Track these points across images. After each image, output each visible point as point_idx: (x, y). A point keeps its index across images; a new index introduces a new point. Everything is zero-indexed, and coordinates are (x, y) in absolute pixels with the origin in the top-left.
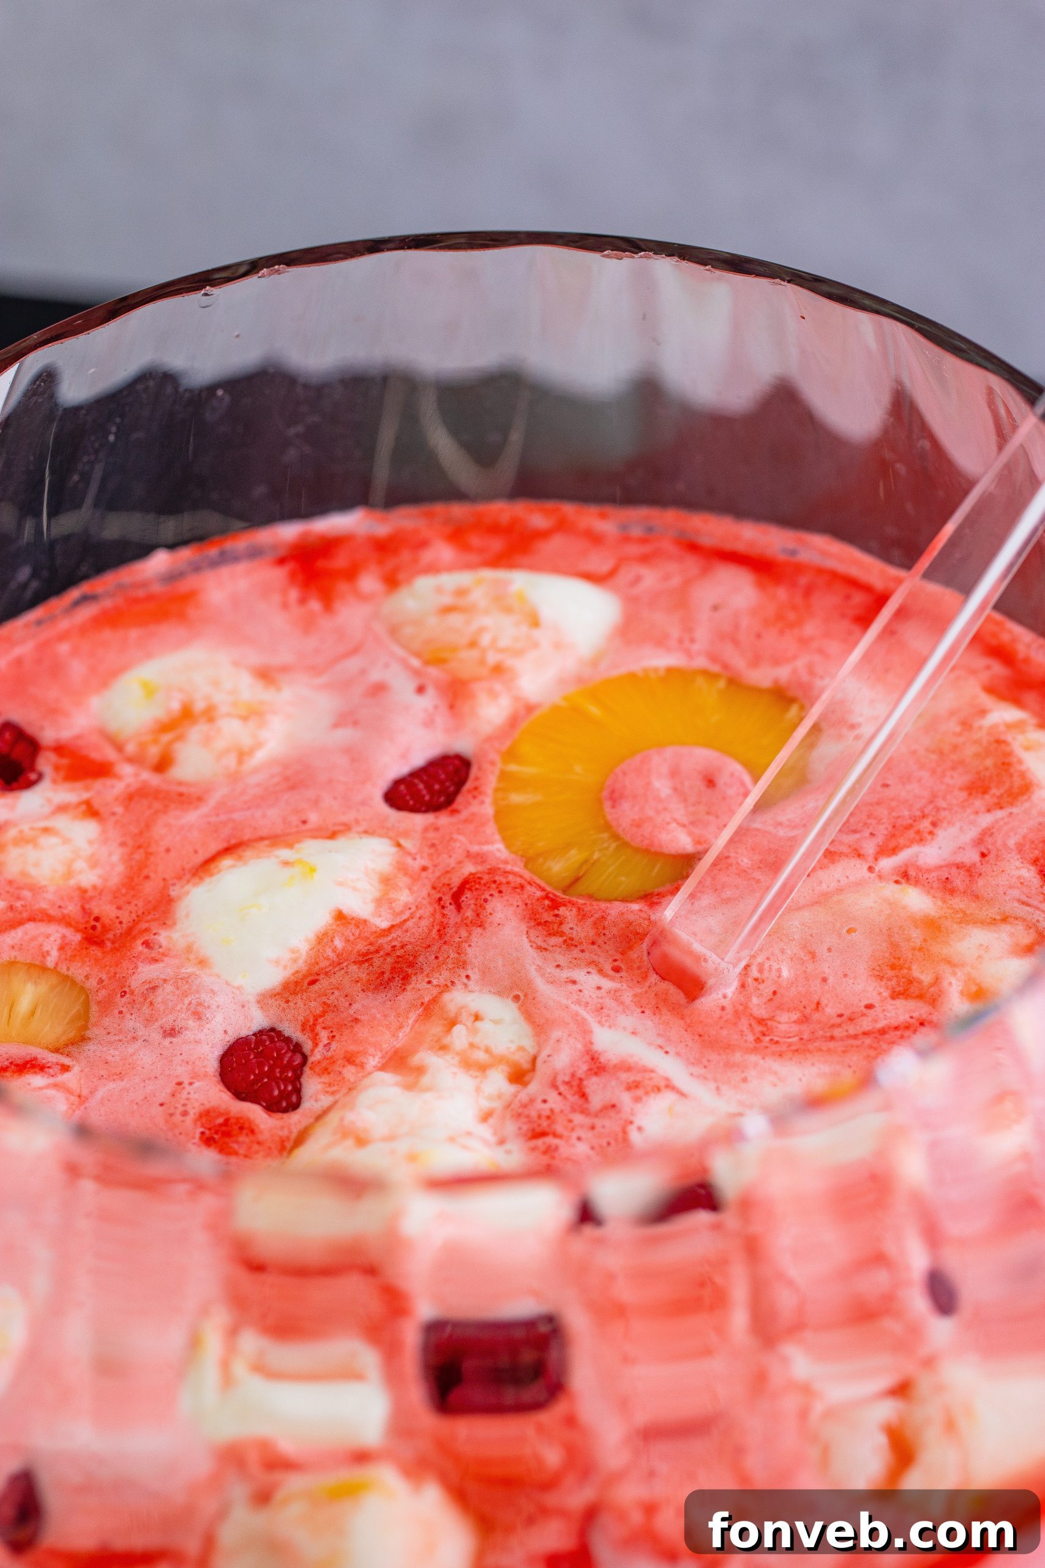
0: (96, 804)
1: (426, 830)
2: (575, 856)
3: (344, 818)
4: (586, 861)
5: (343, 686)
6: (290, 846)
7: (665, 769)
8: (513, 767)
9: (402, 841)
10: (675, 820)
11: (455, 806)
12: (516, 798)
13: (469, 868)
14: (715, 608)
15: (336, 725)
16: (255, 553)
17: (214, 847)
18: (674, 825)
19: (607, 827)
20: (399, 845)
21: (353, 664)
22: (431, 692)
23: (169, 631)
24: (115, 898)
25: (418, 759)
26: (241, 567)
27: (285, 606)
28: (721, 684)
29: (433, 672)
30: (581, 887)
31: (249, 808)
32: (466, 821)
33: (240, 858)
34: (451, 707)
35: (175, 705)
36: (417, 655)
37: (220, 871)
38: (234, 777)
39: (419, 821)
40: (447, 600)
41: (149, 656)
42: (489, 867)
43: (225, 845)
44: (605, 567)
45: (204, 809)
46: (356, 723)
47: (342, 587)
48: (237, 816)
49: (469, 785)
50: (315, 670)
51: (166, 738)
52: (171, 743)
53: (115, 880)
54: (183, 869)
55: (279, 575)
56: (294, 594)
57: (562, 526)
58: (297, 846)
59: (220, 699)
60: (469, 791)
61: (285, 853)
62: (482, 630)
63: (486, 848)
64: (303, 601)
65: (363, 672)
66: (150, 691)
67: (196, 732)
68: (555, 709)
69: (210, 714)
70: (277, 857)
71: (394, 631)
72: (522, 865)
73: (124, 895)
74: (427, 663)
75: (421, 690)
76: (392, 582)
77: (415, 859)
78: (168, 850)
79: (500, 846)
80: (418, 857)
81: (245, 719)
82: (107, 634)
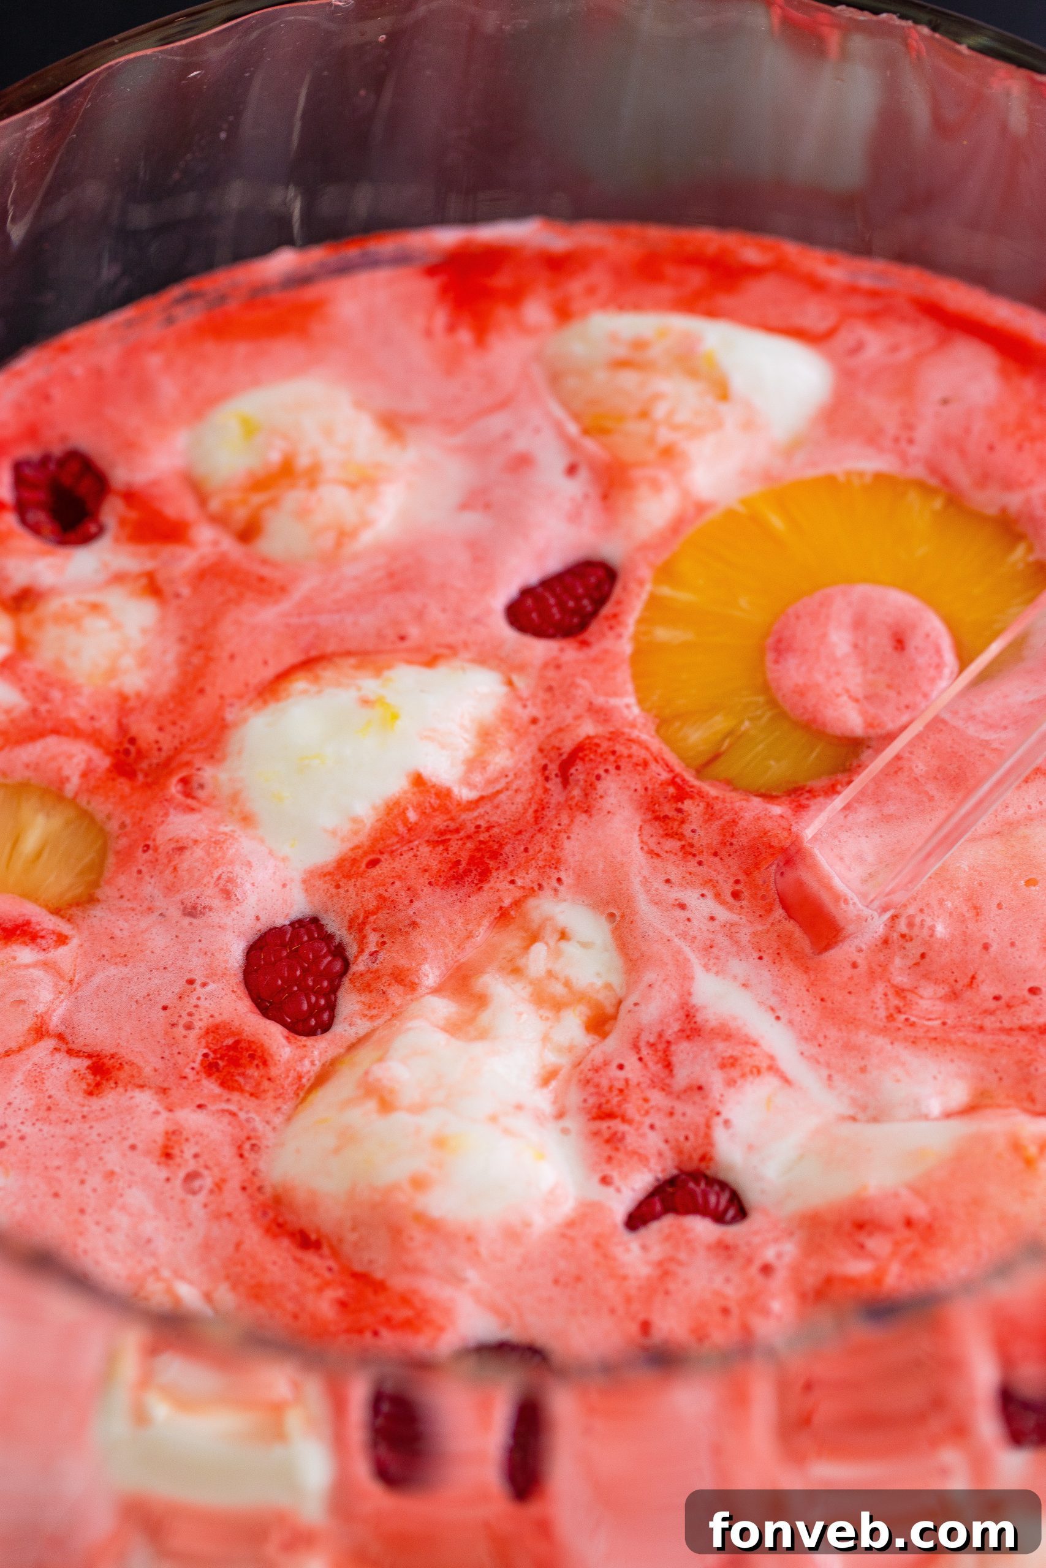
0: (160, 578)
1: (546, 665)
2: (720, 723)
3: (450, 639)
4: (730, 733)
5: (480, 452)
6: (378, 672)
7: (847, 618)
8: (666, 591)
9: (515, 678)
10: (847, 691)
11: (586, 636)
12: (662, 634)
13: (588, 728)
14: (945, 402)
15: (465, 506)
16: (401, 260)
17: (290, 658)
18: (844, 698)
19: (766, 688)
20: (510, 683)
21: (498, 423)
22: (584, 474)
23: (283, 349)
24: (160, 713)
25: (554, 564)
26: (383, 275)
27: (428, 333)
28: (938, 503)
29: (591, 445)
30: (721, 769)
31: (338, 611)
32: (595, 660)
33: (316, 679)
34: (605, 497)
35: (275, 457)
36: (576, 417)
37: (289, 696)
38: (330, 560)
39: (540, 649)
40: (621, 352)
41: (256, 382)
42: (612, 729)
43: (301, 657)
44: (822, 326)
45: (286, 605)
46: (487, 506)
47: (502, 313)
48: (324, 620)
49: (607, 609)
50: (451, 425)
51: (257, 499)
52: (262, 507)
53: (164, 688)
54: (247, 685)
55: (428, 287)
56: (441, 318)
57: (780, 268)
58: (387, 674)
59: (330, 454)
60: (607, 618)
61: (370, 685)
62: (657, 397)
63: (614, 701)
64: (451, 328)
65: (507, 436)
66: (250, 428)
67: (293, 498)
68: (730, 514)
69: (312, 477)
70: (359, 689)
71: (555, 378)
72: (652, 728)
73: (170, 712)
74: (586, 432)
75: (572, 470)
76: (564, 313)
77: (525, 706)
78: (232, 657)
79: (631, 700)
80: (529, 703)
81: (352, 487)
82: (210, 347)
